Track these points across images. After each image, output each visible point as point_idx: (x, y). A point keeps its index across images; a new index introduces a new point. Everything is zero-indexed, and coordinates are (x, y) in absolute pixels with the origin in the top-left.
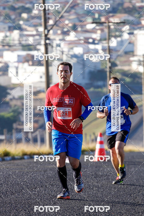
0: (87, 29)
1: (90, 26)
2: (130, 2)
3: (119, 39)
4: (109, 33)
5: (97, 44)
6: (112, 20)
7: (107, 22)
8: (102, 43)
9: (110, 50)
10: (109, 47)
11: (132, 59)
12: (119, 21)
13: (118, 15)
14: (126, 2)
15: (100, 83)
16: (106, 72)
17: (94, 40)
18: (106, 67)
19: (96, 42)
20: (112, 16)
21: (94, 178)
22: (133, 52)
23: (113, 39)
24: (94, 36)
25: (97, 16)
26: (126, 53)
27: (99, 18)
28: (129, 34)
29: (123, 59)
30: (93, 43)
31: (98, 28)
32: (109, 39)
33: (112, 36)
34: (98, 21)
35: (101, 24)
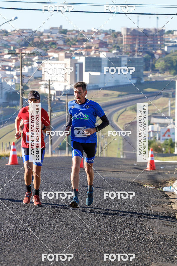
0: (4, 58)
1: (7, 57)
2: (39, 38)
3: (30, 67)
4: (21, 62)
5: (12, 71)
6: (24, 51)
7: (20, 53)
8: (17, 70)
9: (22, 76)
10: (21, 73)
11: (40, 83)
12: (30, 53)
13: (29, 48)
14: (35, 38)
15: (14, 102)
16: (20, 93)
17: (10, 67)
18: (20, 90)
19: (12, 69)
20: (25, 49)
21: (7, 178)
22: (41, 77)
23: (25, 67)
24: (10, 64)
25: (12, 48)
26: (35, 78)
27: (14, 50)
28: (38, 63)
29: (33, 83)
30: (9, 70)
31: (12, 58)
32: (22, 67)
33: (25, 65)
34: (13, 52)
35: (16, 54)
